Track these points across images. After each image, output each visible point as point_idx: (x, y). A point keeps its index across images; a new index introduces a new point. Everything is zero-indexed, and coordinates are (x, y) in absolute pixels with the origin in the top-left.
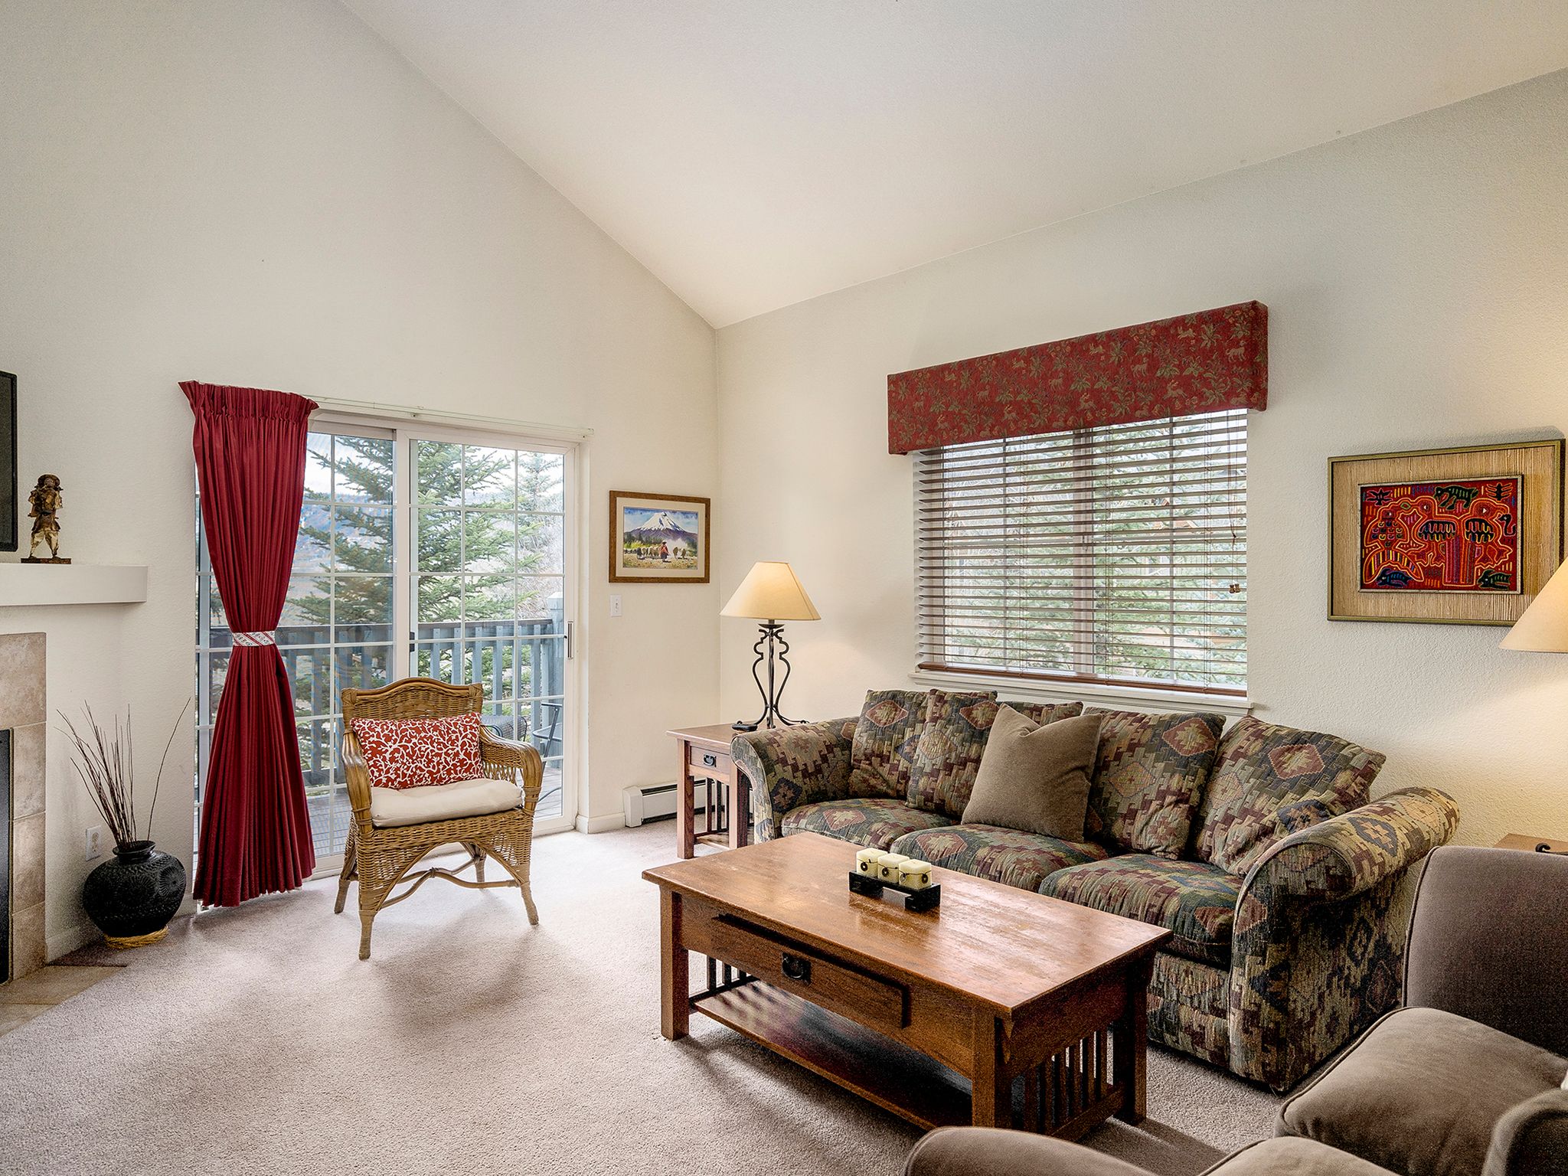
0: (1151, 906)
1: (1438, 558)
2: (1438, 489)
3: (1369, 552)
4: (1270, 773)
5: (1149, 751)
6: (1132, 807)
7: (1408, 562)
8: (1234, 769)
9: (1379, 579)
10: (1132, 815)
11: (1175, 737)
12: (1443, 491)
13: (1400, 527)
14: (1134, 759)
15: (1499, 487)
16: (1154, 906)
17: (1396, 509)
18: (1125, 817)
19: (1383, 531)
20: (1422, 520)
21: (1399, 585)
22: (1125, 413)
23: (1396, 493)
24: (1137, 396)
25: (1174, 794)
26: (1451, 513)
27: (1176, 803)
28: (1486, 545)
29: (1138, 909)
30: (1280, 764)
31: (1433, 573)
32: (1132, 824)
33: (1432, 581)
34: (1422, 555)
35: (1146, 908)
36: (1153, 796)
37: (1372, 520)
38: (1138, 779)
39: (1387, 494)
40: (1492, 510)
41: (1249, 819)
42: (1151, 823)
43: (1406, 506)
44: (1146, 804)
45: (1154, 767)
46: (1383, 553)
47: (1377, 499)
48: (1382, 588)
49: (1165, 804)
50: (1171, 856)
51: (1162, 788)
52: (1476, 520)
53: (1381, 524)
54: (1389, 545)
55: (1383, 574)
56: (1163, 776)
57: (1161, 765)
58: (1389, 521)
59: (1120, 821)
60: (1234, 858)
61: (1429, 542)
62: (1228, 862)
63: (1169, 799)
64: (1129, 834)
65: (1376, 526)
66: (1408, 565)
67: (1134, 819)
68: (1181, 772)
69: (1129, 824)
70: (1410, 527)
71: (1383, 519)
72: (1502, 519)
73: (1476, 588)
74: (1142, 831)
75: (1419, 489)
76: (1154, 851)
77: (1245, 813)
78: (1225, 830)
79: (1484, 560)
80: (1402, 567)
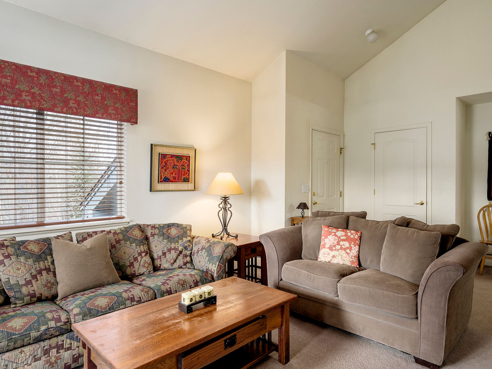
0: (194, 281)
1: (176, 174)
2: (176, 156)
3: (162, 172)
4: (169, 237)
5: (126, 241)
6: (131, 262)
7: (170, 175)
8: (155, 239)
9: (163, 180)
10: (132, 264)
11: (132, 234)
12: (177, 157)
13: (168, 166)
14: (121, 246)
15: (187, 158)
16: (194, 280)
17: (168, 161)
18: (130, 266)
19: (165, 166)
20: (173, 164)
21: (167, 181)
22: (92, 114)
23: (168, 156)
24: (97, 109)
25: (144, 252)
26: (178, 163)
27: (146, 255)
28: (184, 171)
29: (191, 283)
30: (169, 233)
31: (174, 178)
32: (134, 267)
33: (174, 180)
34: (172, 173)
35: (193, 282)
36: (137, 255)
37: (162, 163)
38: (128, 252)
39: (166, 156)
40: (186, 163)
41: (173, 252)
42: (141, 264)
43: (170, 160)
44: (136, 259)
45: (131, 246)
46: (164, 172)
47: (163, 157)
48: (164, 182)
49: (143, 257)
50: (152, 272)
51: (139, 252)
52: (183, 165)
53: (164, 164)
54: (166, 170)
55: (164, 178)
56: (137, 248)
57: (134, 245)
58: (166, 163)
59: (129, 268)
60: (174, 264)
61: (174, 170)
62: (172, 266)
63: (143, 254)
64: (135, 271)
65: (163, 165)
66: (170, 176)
67: (134, 265)
68: (142, 245)
69: (133, 268)
70: (170, 165)
71: (165, 163)
72: (187, 165)
73: (182, 182)
74: (139, 268)
75: (172, 156)
76: (145, 273)
77: (169, 250)
78: (165, 257)
79: (184, 175)
80: (168, 176)
